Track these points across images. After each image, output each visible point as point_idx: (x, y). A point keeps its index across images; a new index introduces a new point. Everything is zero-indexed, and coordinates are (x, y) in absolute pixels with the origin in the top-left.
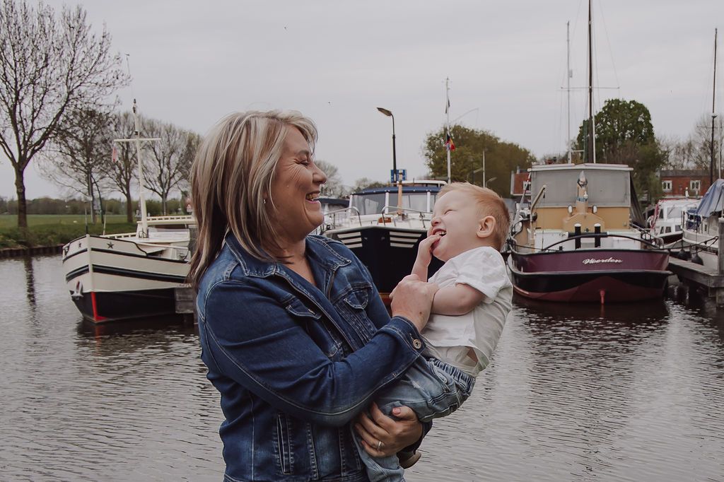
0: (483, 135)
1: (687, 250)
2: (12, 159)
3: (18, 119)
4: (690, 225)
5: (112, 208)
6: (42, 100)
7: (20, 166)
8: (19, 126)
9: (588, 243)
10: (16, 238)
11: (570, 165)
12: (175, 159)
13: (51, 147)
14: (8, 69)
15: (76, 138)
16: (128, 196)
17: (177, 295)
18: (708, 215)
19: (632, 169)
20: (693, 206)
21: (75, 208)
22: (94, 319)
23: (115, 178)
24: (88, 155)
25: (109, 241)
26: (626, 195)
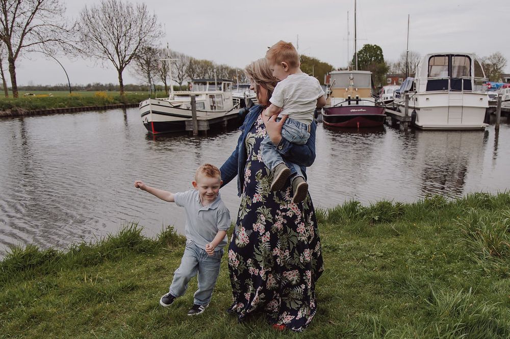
0: (313, 59)
1: (395, 107)
2: (117, 68)
3: (119, 51)
4: (397, 96)
5: (158, 89)
6: (129, 43)
7: (120, 71)
8: (120, 54)
9: (353, 103)
10: (120, 100)
11: (348, 72)
12: (185, 68)
13: (133, 62)
14: (115, 30)
15: (144, 59)
16: (165, 83)
17: (186, 123)
18: (403, 92)
19: (372, 73)
20: (397, 89)
21: (144, 89)
22: (153, 133)
23: (159, 76)
24: (149, 66)
25: (158, 101)
26: (369, 83)
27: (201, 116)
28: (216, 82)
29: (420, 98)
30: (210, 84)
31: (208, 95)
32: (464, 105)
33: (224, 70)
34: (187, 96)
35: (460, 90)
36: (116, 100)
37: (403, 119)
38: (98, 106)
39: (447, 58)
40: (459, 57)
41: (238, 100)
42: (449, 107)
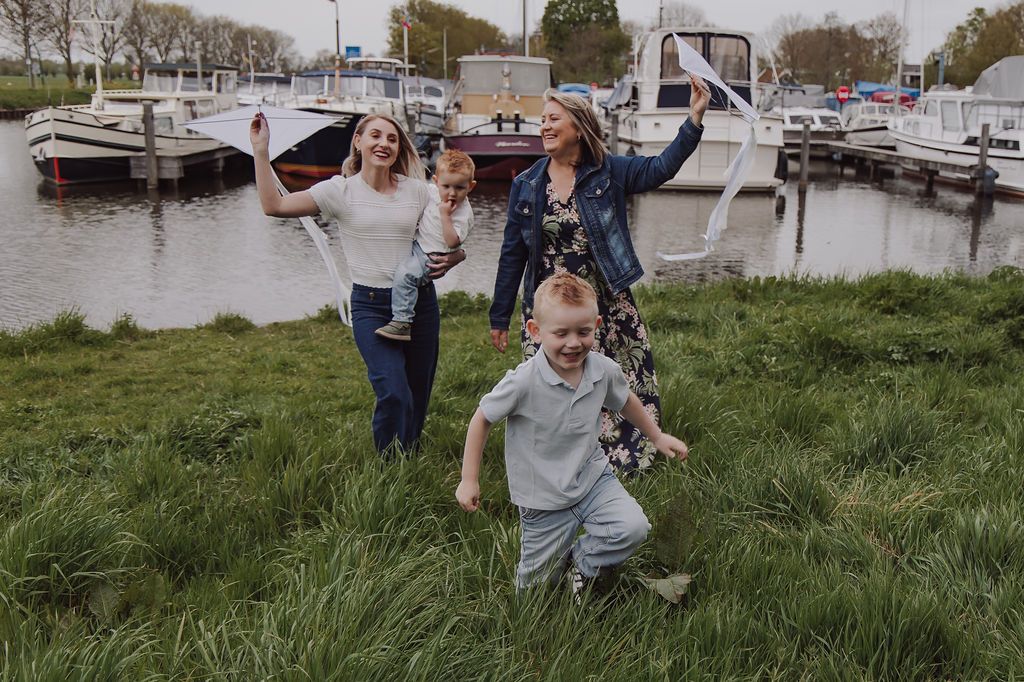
9: (508, 128)
15: (16, 2)
16: (68, 58)
17: (132, 162)
19: (551, 63)
22: (56, 181)
23: (53, 40)
25: (69, 113)
27: (165, 147)
28: (199, 71)
29: (642, 122)
30: (185, 75)
31: (181, 102)
32: (732, 140)
34: (133, 101)
39: (700, 39)
40: (726, 40)
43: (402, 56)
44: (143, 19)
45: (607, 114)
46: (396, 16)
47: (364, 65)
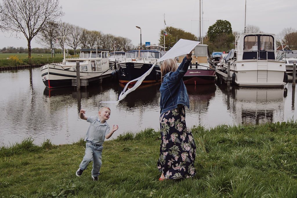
2: (27, 38)
3: (29, 25)
6: (37, 20)
7: (29, 40)
8: (30, 28)
9: (194, 67)
13: (40, 34)
14: (27, 10)
15: (47, 31)
17: (72, 81)
19: (208, 46)
22: (49, 87)
24: (51, 36)
25: (54, 66)
26: (206, 53)
28: (97, 51)
29: (237, 64)
31: (90, 61)
32: (268, 70)
33: (109, 38)
34: (75, 61)
35: (265, 59)
36: (25, 62)
37: (226, 79)
38: (11, 67)
39: (257, 37)
40: (265, 37)
41: (113, 64)
42: (258, 70)
43: (163, 45)
44: (86, 36)
45: (226, 62)
46: (163, 32)
47: (151, 48)
